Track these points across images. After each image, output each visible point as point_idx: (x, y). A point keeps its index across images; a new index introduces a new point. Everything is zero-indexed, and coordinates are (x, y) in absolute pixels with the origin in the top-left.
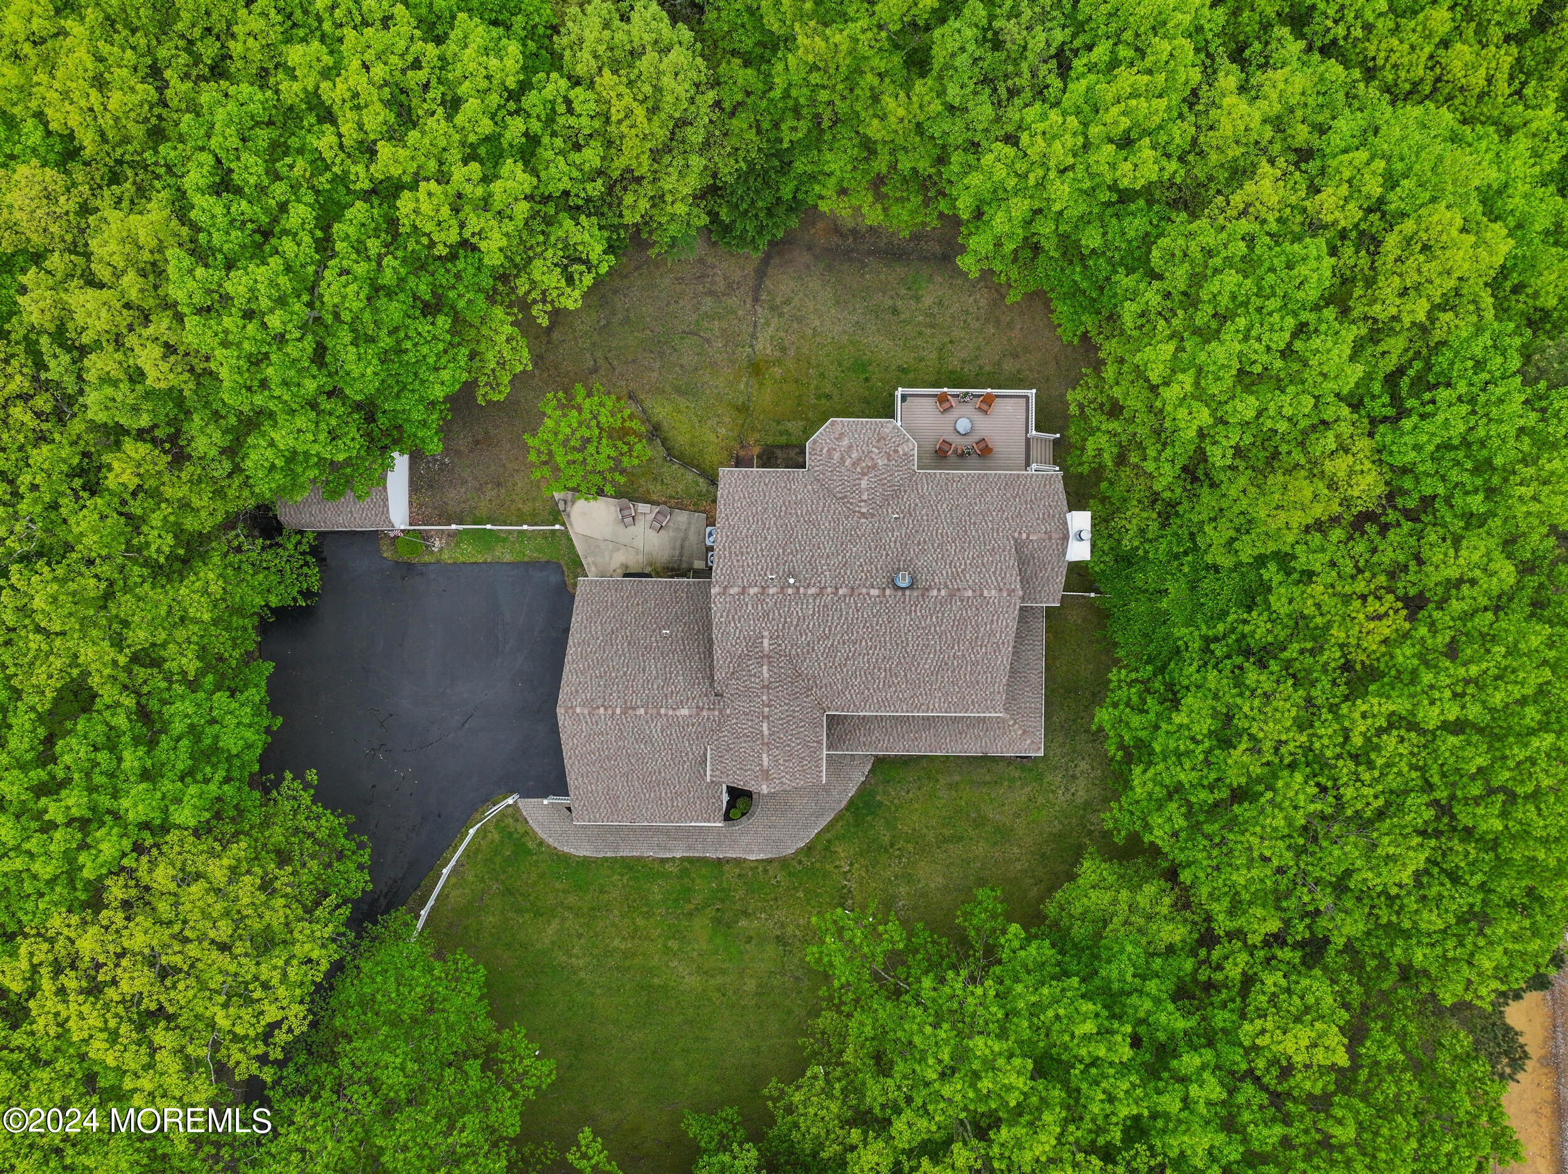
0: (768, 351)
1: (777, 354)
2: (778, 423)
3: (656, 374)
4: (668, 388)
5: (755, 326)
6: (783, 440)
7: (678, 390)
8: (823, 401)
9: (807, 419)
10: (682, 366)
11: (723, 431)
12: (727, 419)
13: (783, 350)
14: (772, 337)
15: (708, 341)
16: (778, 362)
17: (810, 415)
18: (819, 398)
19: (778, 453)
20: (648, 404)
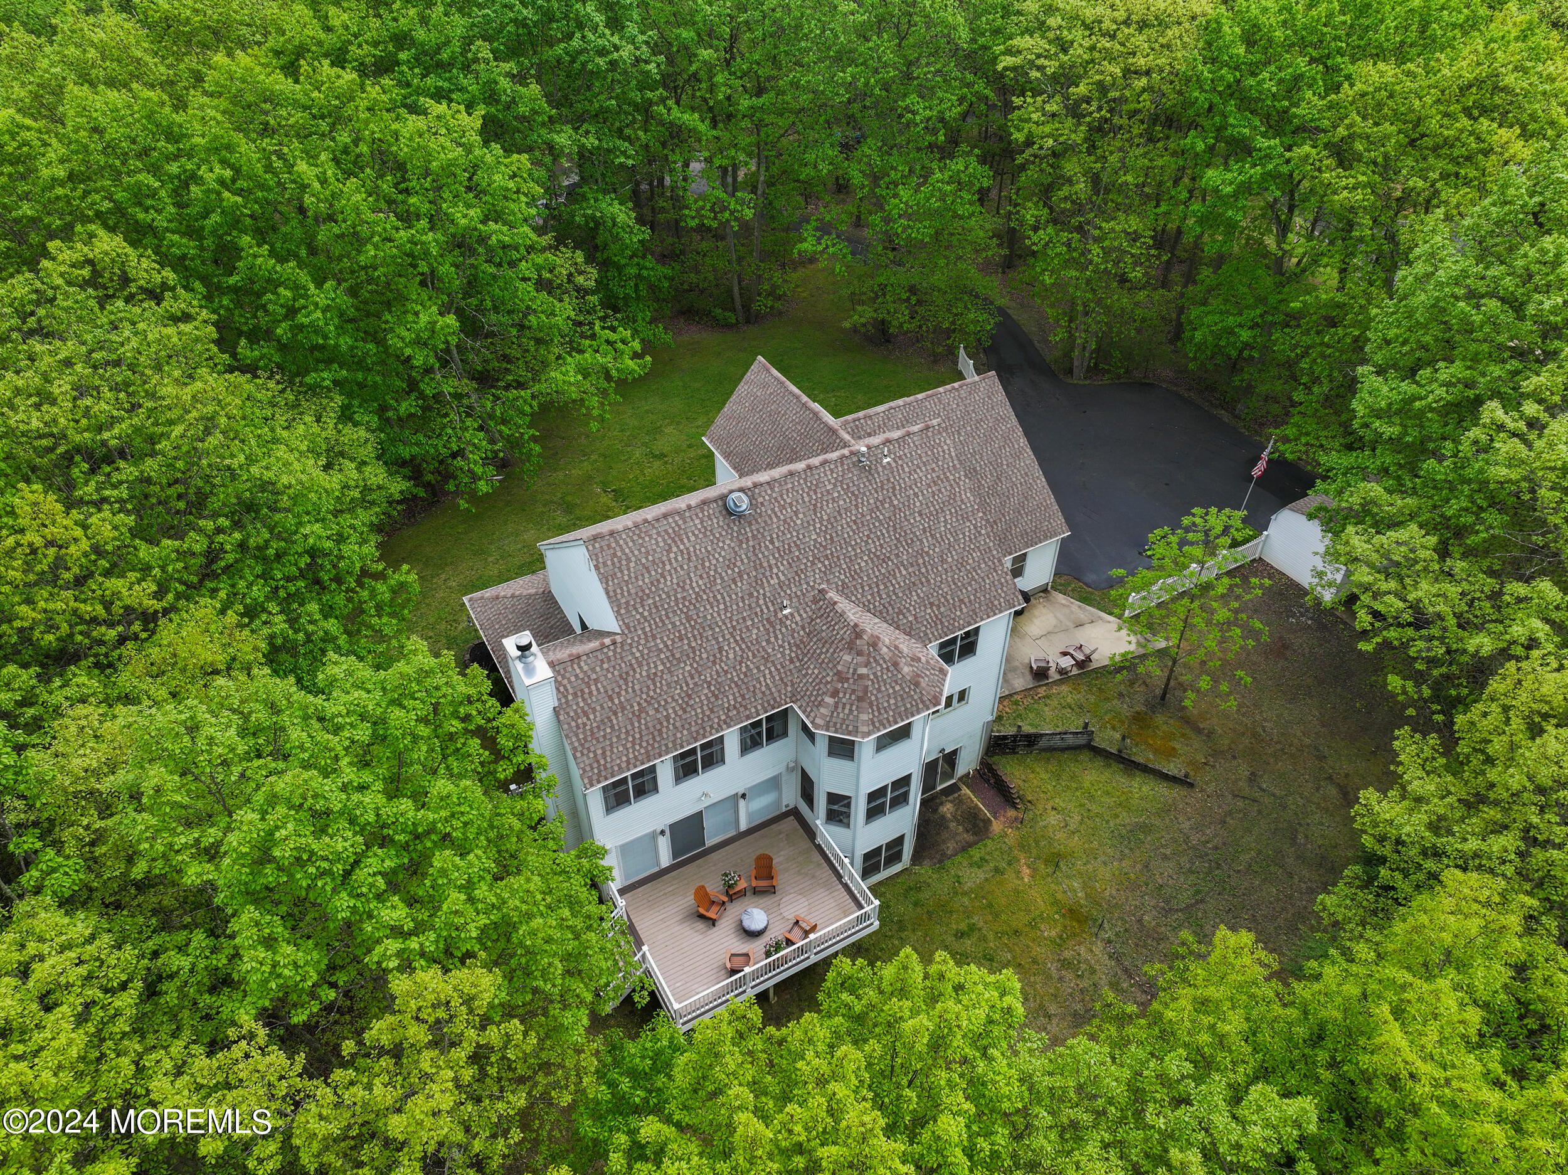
0: (1082, 950)
1: (1067, 954)
2: (997, 870)
3: (1187, 825)
4: (1157, 822)
5: (1126, 971)
6: (976, 853)
7: (1146, 828)
8: (963, 926)
9: (965, 894)
10: (1165, 858)
11: (1053, 819)
12: (1060, 836)
13: (1065, 964)
14: (1093, 971)
15: (1168, 912)
16: (1060, 943)
17: (966, 900)
18: (972, 928)
19: (969, 837)
20: (1164, 791)
